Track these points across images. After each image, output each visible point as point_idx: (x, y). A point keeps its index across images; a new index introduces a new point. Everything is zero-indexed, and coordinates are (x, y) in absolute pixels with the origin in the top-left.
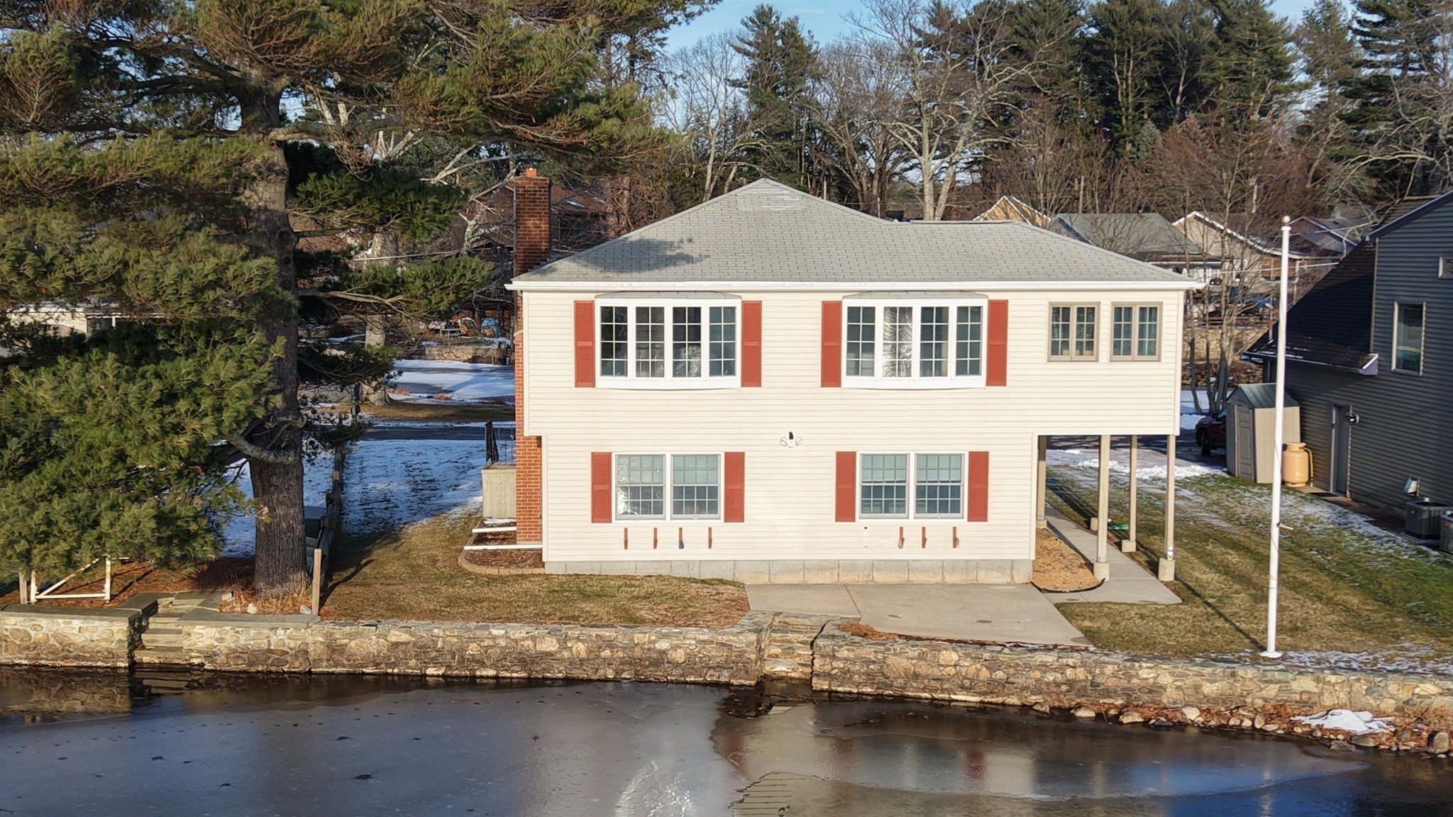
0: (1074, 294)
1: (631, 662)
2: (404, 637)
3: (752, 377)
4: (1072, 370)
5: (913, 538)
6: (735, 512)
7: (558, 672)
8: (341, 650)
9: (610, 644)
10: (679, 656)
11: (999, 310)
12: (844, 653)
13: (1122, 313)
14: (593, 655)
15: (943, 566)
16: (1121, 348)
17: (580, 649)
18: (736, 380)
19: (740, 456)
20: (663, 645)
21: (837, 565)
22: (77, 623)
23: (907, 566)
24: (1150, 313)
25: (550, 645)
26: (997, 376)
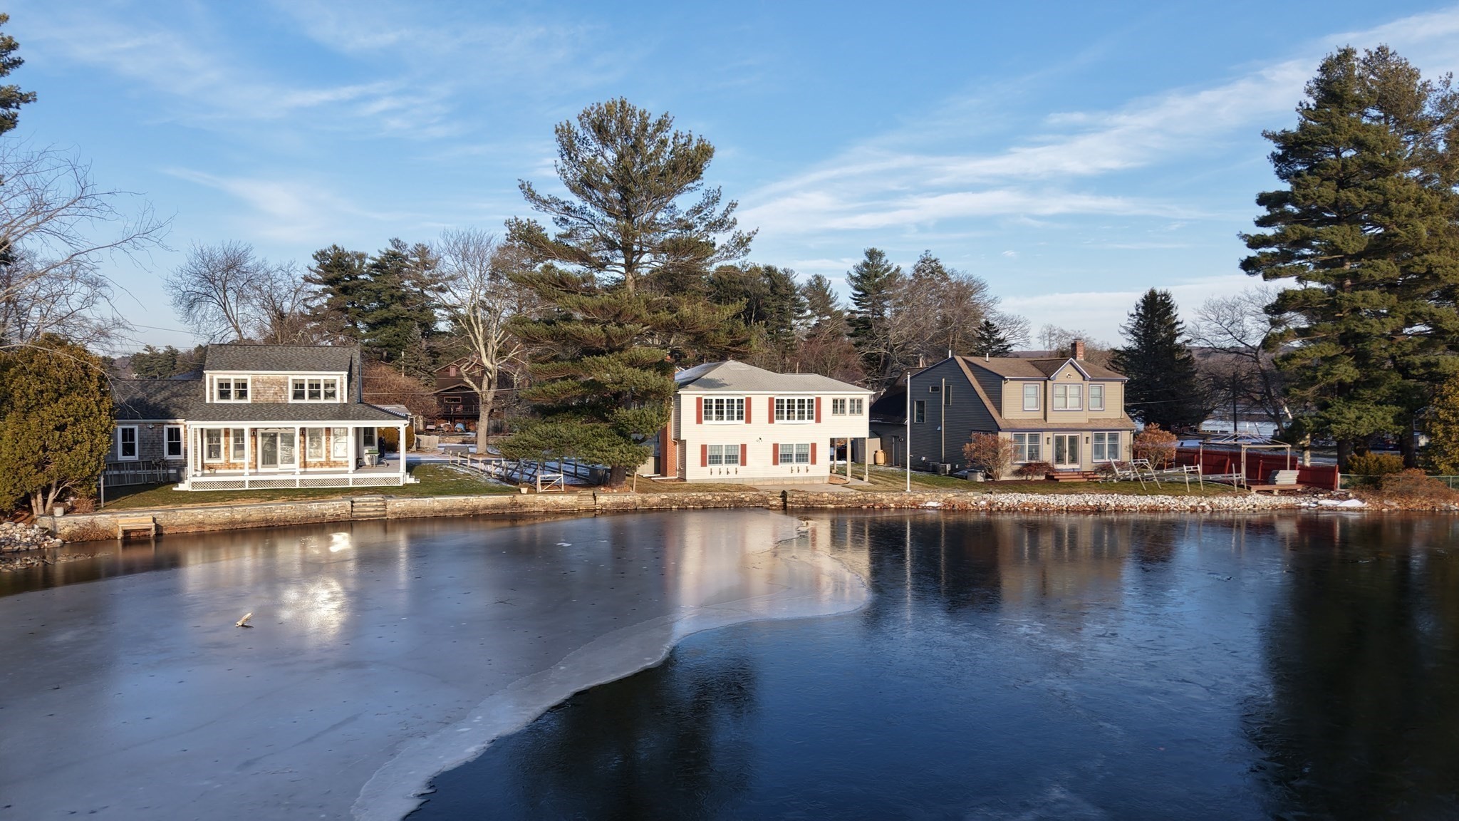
0: (839, 395)
1: (734, 501)
2: (666, 497)
3: (749, 421)
4: (839, 418)
5: (795, 470)
6: (744, 463)
9: (727, 497)
10: (748, 499)
11: (819, 400)
12: (796, 496)
13: (852, 401)
14: (722, 500)
15: (804, 479)
16: (852, 411)
17: (719, 498)
18: (743, 421)
19: (745, 445)
20: (743, 496)
21: (773, 479)
22: (561, 497)
23: (793, 479)
24: (860, 401)
25: (709, 498)
26: (818, 420)
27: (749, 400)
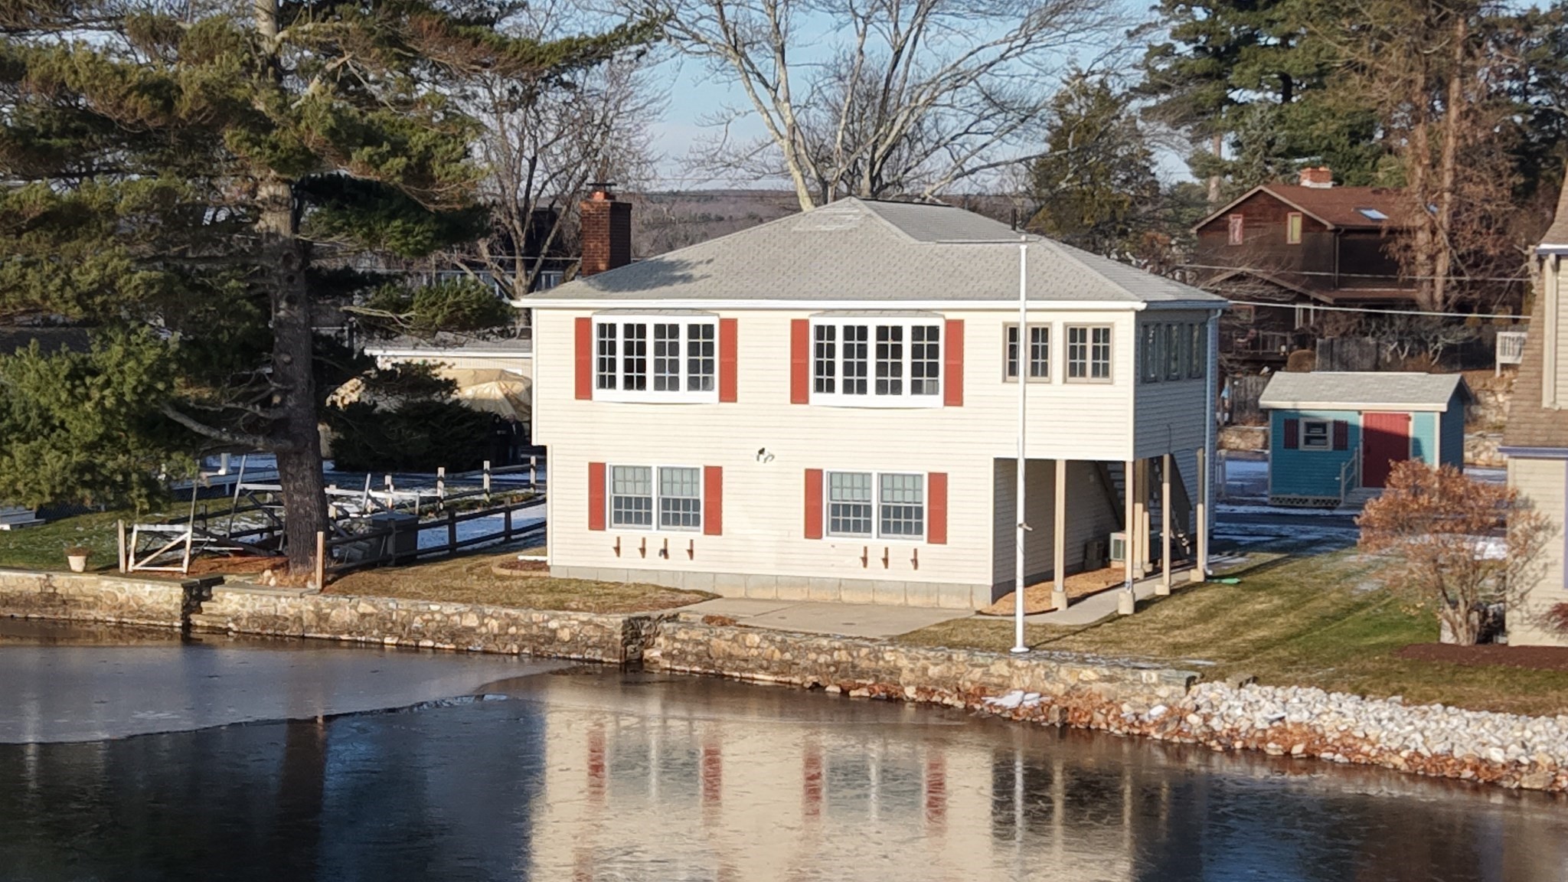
1: (530, 638)
2: (370, 609)
3: (729, 393)
4: (1026, 391)
5: (875, 559)
6: (714, 526)
7: (478, 645)
8: (326, 618)
10: (565, 635)
11: (956, 329)
13: (1075, 334)
15: (907, 588)
16: (1075, 370)
17: (494, 624)
18: (713, 395)
19: (719, 469)
20: (553, 624)
21: (806, 583)
23: (872, 586)
24: (1103, 334)
25: (471, 621)
26: (954, 396)
27: (730, 327)
